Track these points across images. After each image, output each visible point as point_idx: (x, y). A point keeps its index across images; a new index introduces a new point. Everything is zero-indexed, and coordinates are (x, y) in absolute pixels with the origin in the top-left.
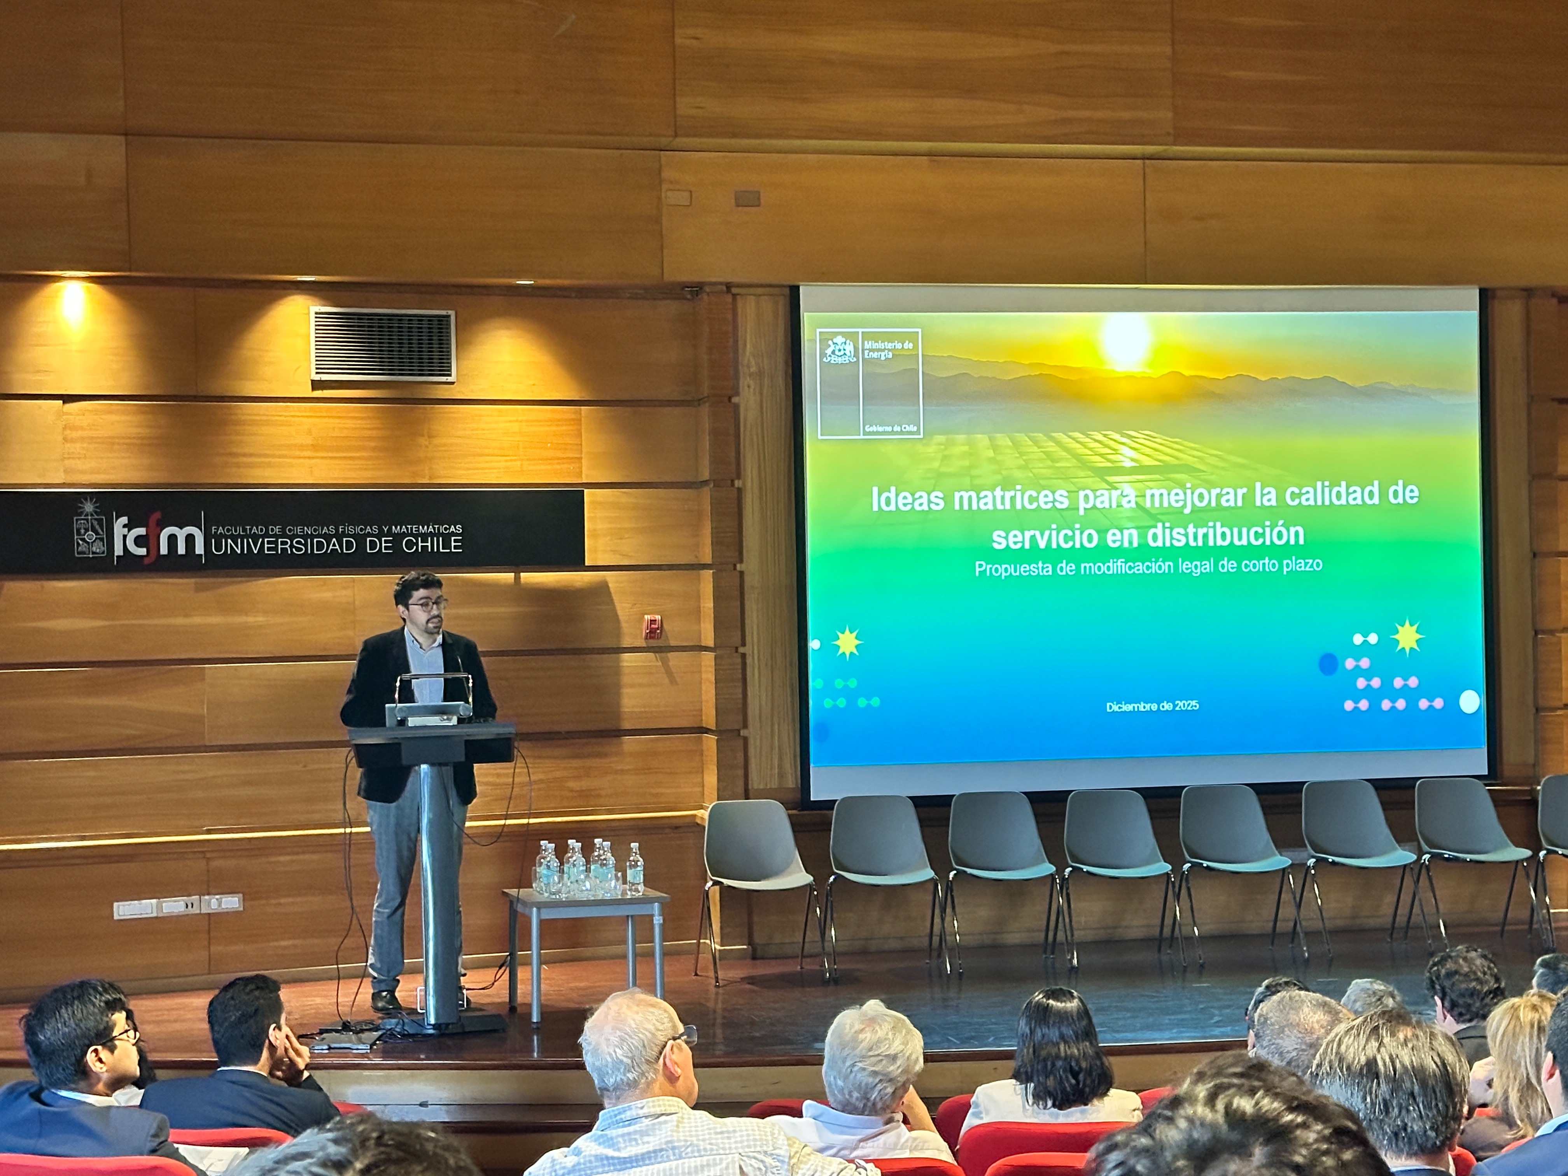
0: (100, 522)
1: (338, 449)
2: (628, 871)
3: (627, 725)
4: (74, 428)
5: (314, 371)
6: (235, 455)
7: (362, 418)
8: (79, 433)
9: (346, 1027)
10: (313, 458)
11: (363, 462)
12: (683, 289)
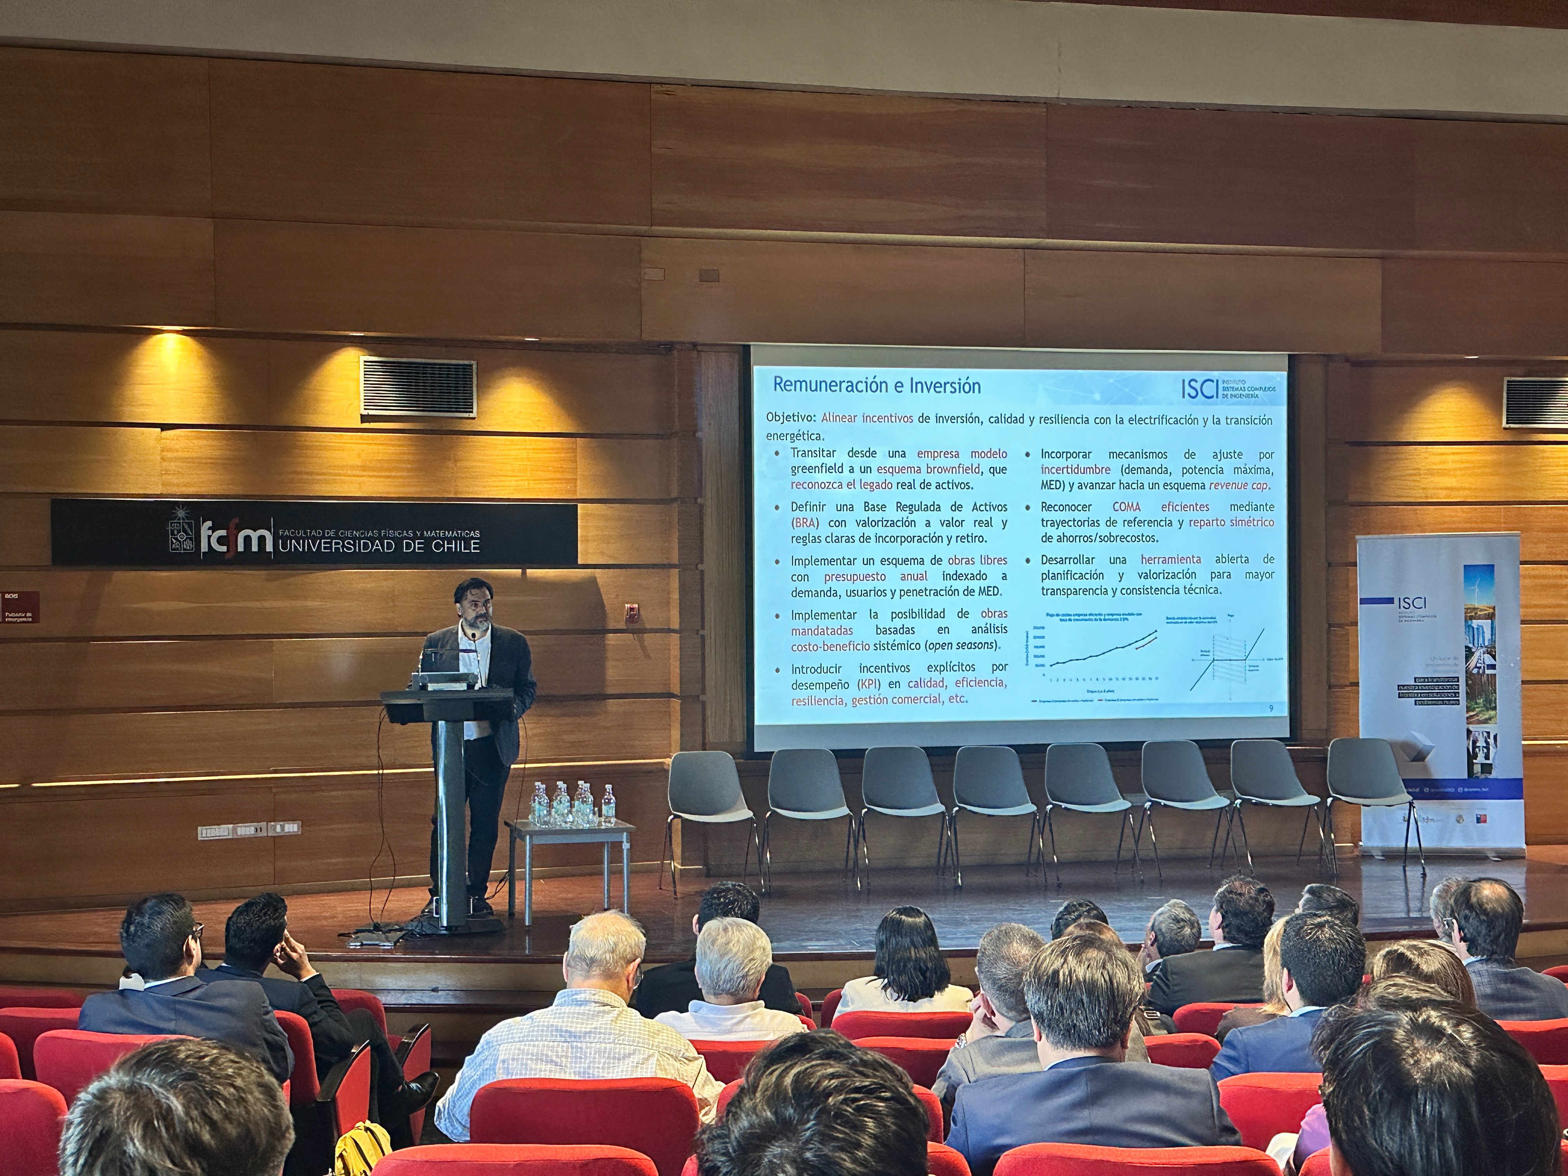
0: (190, 525)
1: (381, 469)
2: (604, 807)
3: (610, 691)
4: (170, 450)
5: (363, 407)
6: (301, 473)
7: (399, 446)
8: (175, 454)
9: (377, 928)
10: (361, 476)
11: (401, 480)
12: (658, 346)
